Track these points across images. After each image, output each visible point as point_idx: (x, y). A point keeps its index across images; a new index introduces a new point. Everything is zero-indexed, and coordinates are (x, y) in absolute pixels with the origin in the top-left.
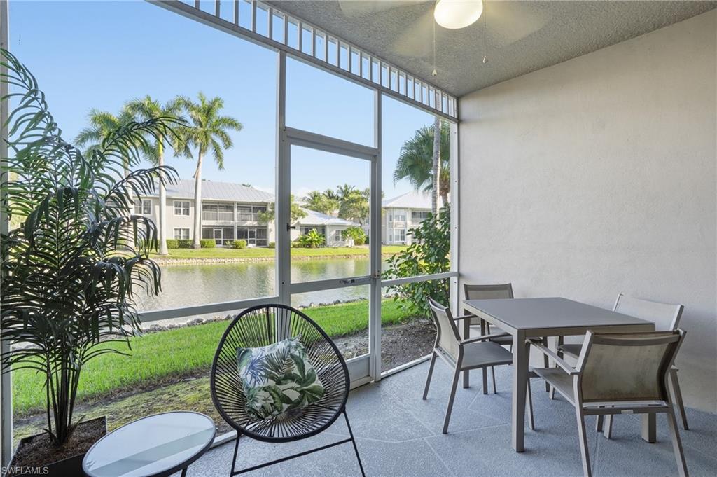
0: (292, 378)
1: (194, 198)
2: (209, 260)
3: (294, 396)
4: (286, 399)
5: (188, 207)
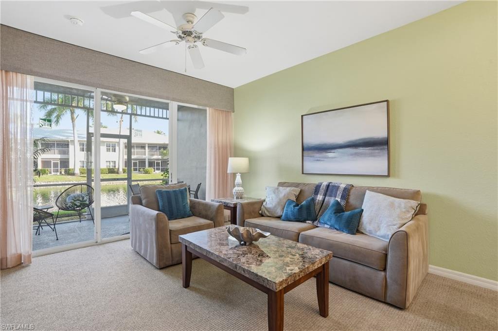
0: (79, 200)
1: (118, 141)
3: (78, 204)
5: (115, 147)
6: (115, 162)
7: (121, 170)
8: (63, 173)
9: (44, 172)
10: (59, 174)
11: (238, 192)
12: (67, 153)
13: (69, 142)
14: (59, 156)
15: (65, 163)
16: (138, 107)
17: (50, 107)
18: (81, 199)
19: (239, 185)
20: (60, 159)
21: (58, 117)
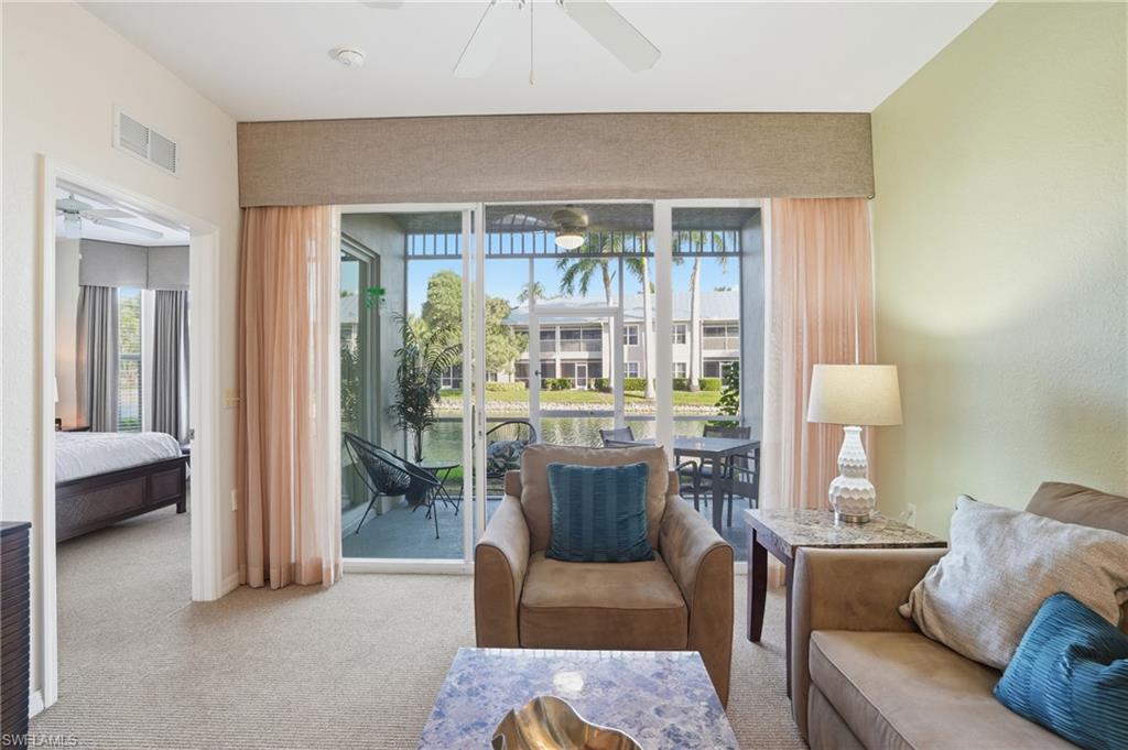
0: (503, 456)
1: (689, 319)
2: (708, 408)
3: (501, 465)
4: (497, 466)
5: (684, 332)
6: (684, 365)
7: (695, 383)
8: (593, 387)
9: (563, 385)
10: (586, 388)
11: (846, 496)
12: (599, 348)
13: (600, 326)
14: (585, 355)
15: (595, 367)
16: (726, 234)
17: (571, 262)
18: (507, 454)
19: (852, 471)
20: (588, 360)
21: (585, 281)
